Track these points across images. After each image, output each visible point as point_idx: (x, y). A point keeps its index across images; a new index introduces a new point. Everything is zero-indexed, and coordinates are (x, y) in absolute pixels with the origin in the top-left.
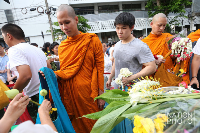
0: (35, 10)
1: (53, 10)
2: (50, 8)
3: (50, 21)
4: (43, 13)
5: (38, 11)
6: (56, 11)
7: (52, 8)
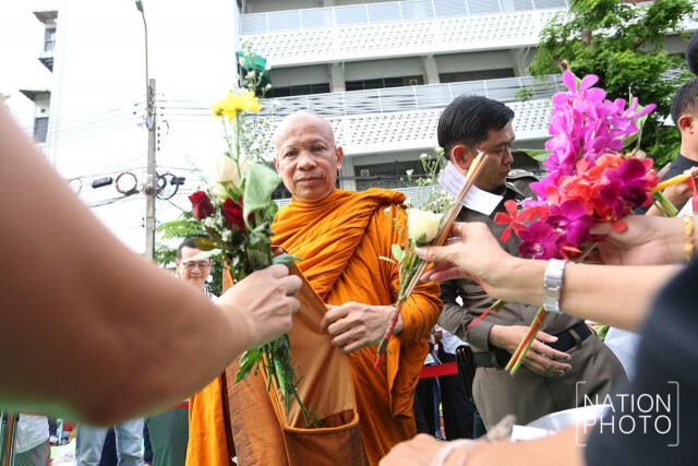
0: (110, 182)
1: (172, 183)
2: (162, 177)
3: (152, 218)
4: (133, 192)
5: (117, 187)
6: (180, 186)
7: (169, 178)
